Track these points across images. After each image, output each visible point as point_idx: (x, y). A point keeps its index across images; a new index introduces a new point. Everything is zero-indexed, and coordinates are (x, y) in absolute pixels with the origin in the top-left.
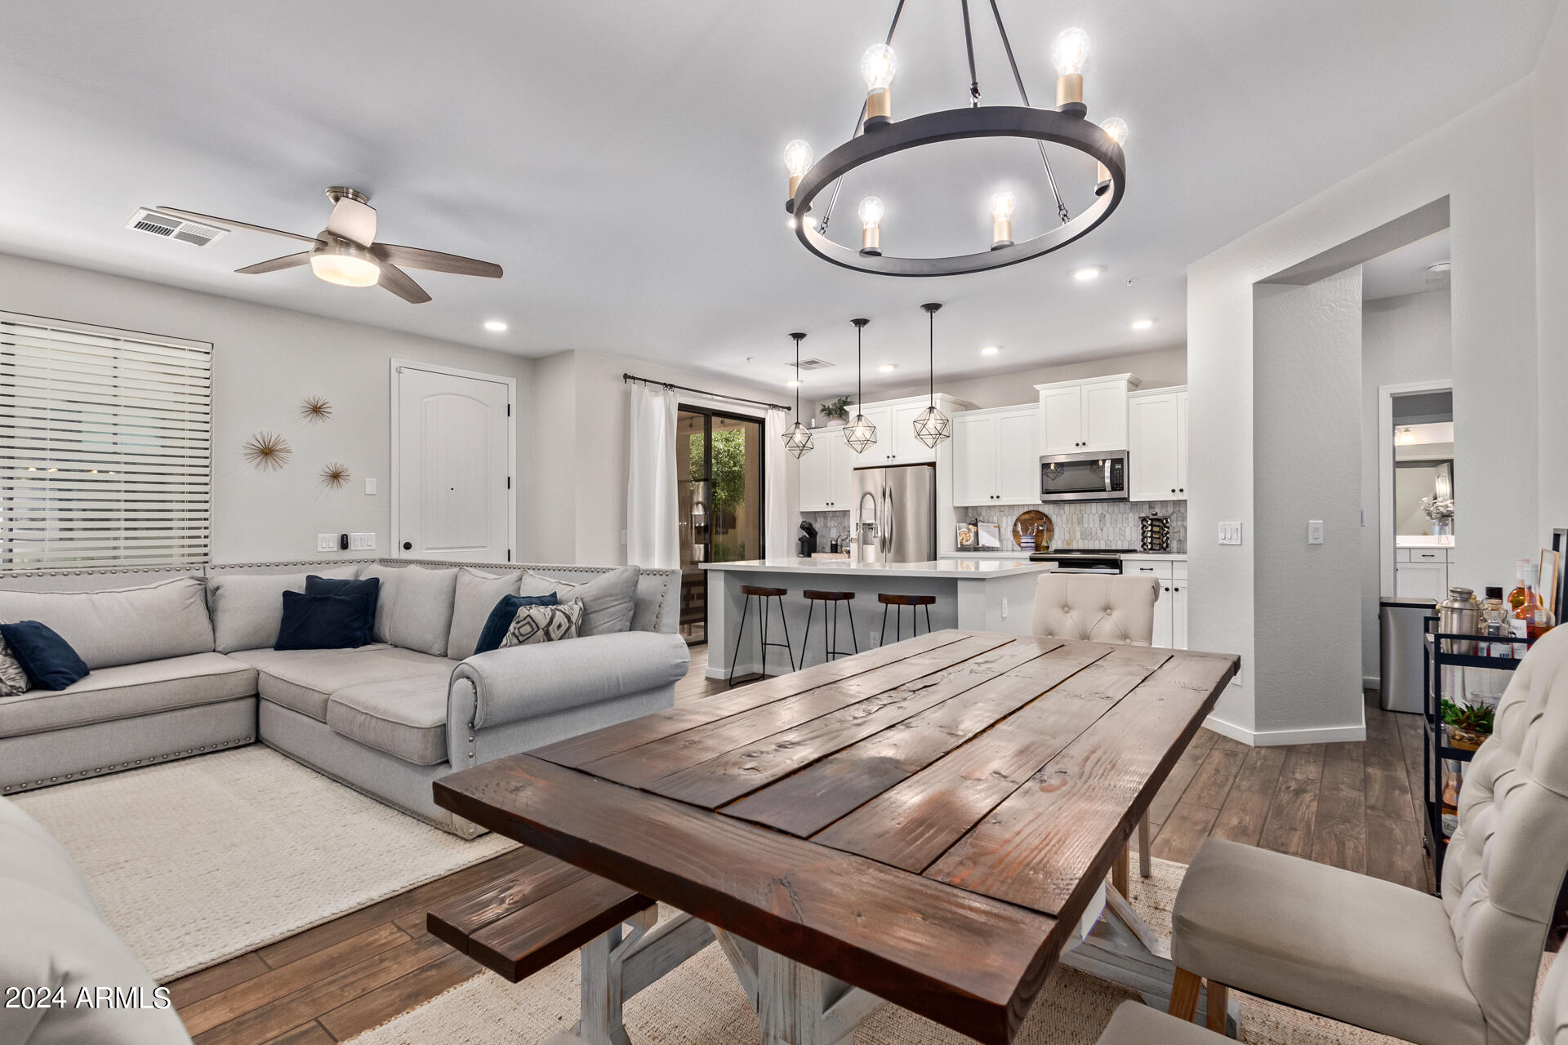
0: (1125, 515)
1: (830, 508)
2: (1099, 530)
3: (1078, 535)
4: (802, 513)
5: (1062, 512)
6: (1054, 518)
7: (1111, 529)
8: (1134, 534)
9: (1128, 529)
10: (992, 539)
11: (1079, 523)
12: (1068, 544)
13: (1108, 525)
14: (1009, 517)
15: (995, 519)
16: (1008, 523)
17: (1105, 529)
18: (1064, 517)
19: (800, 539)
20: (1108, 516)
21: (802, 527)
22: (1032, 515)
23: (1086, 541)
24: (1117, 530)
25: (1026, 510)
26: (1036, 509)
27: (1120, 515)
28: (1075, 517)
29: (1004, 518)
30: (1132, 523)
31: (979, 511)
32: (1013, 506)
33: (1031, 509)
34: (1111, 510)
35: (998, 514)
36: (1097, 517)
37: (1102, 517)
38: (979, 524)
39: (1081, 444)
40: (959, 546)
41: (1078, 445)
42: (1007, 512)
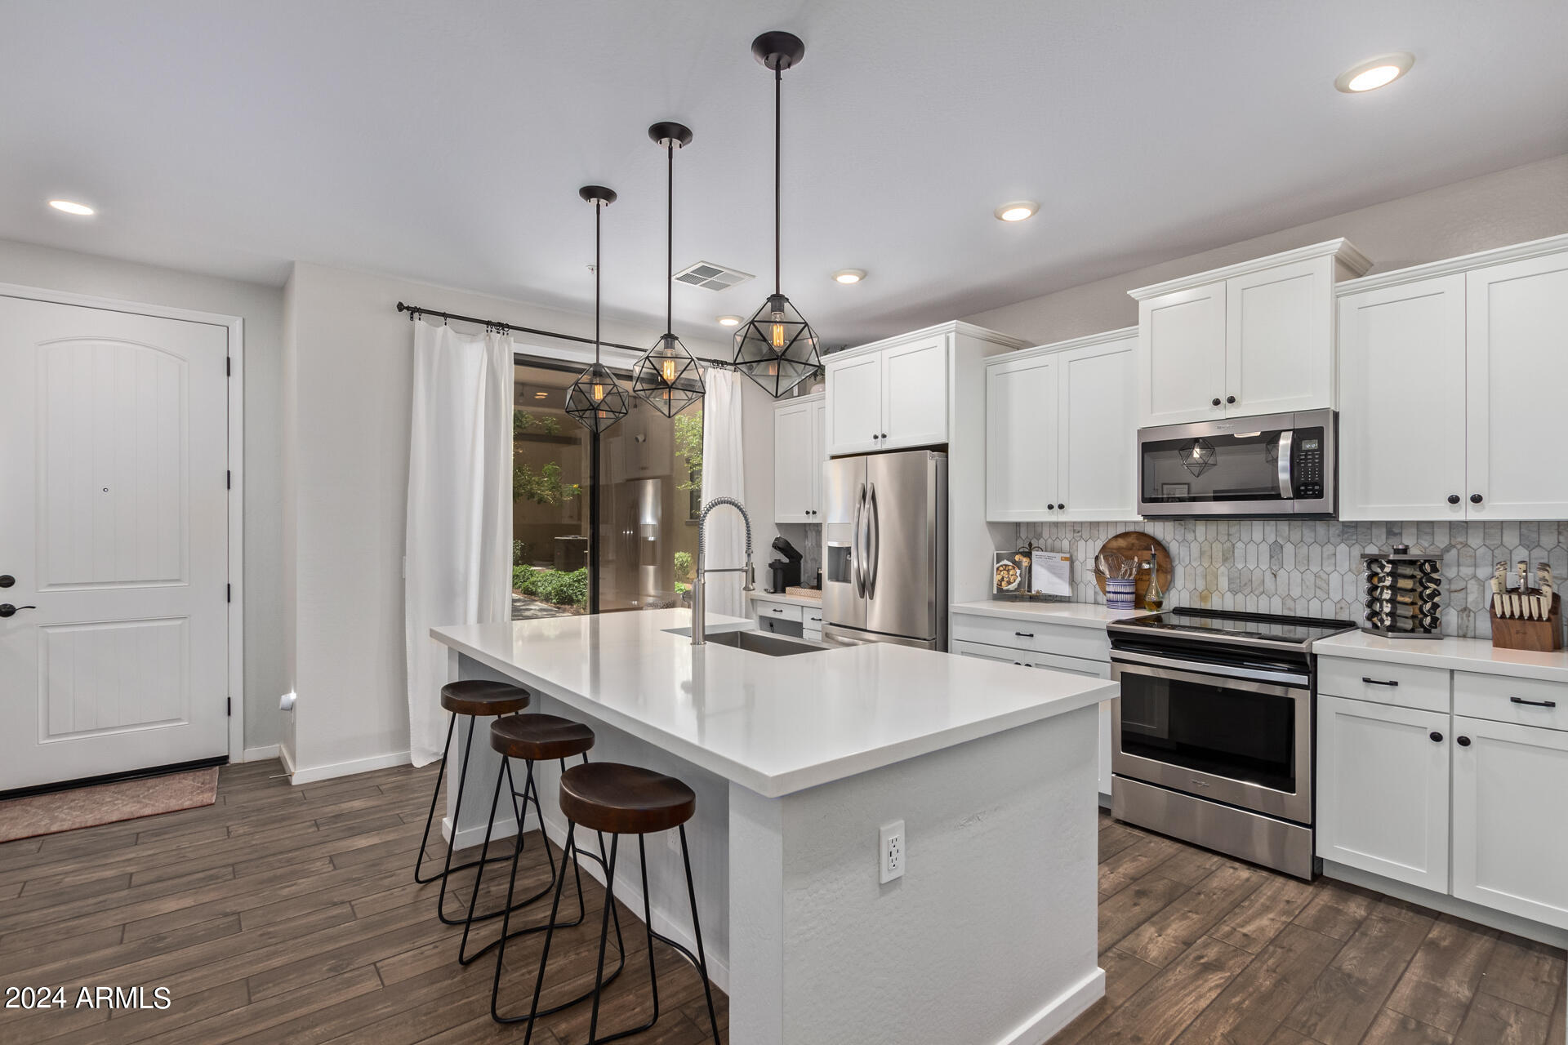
0: (1329, 549)
2: (1268, 577)
3: (1224, 583)
5: (1190, 536)
6: (1174, 548)
7: (1296, 576)
8: (1349, 590)
9: (1335, 579)
10: (1056, 580)
11: (1225, 560)
12: (1203, 598)
13: (1289, 563)
14: (1090, 542)
15: (1065, 544)
16: (1087, 551)
17: (1282, 574)
18: (1195, 547)
19: (771, 565)
20: (1289, 549)
21: (775, 546)
22: (1132, 540)
23: (1240, 596)
24: (1309, 577)
25: (1121, 530)
26: (1138, 529)
27: (1316, 549)
28: (1217, 547)
29: (1082, 544)
30: (1344, 566)
31: (1039, 529)
32: (1098, 523)
33: (1131, 529)
34: (1296, 536)
35: (1070, 536)
36: (1264, 548)
37: (1276, 550)
38: (1034, 553)
39: (1224, 401)
40: (995, 592)
41: (1217, 402)
42: (1086, 535)
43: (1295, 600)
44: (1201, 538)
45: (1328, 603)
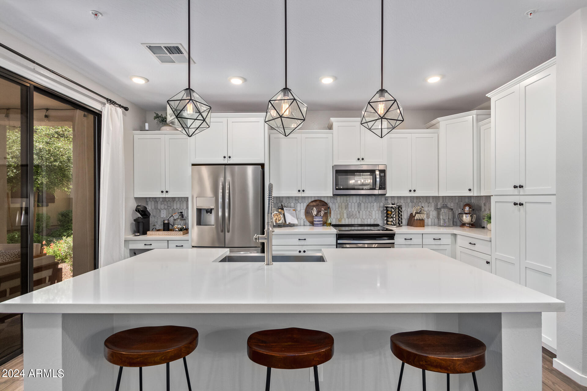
0: (372, 204)
1: (164, 195)
2: (357, 212)
3: (345, 215)
4: (137, 199)
5: (335, 201)
6: (330, 205)
7: (364, 212)
8: (377, 215)
9: (374, 212)
10: (293, 218)
11: (346, 208)
12: (339, 221)
13: (363, 209)
14: (302, 204)
15: (292, 205)
16: (301, 208)
17: (361, 212)
18: (337, 205)
19: (135, 220)
20: (363, 204)
21: (137, 210)
22: (318, 203)
23: (350, 219)
24: (368, 212)
25: (313, 199)
26: (319, 199)
27: (369, 204)
28: (343, 204)
29: (299, 204)
30: (376, 209)
31: (281, 199)
32: (305, 197)
33: (316, 199)
34: (364, 201)
35: (294, 201)
36: (356, 204)
37: (359, 205)
38: (285, 209)
39: (361, 159)
40: (275, 224)
41: (359, 159)
42: (300, 201)
43: (364, 219)
44: (339, 202)
45: (372, 219)
